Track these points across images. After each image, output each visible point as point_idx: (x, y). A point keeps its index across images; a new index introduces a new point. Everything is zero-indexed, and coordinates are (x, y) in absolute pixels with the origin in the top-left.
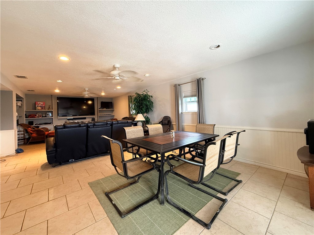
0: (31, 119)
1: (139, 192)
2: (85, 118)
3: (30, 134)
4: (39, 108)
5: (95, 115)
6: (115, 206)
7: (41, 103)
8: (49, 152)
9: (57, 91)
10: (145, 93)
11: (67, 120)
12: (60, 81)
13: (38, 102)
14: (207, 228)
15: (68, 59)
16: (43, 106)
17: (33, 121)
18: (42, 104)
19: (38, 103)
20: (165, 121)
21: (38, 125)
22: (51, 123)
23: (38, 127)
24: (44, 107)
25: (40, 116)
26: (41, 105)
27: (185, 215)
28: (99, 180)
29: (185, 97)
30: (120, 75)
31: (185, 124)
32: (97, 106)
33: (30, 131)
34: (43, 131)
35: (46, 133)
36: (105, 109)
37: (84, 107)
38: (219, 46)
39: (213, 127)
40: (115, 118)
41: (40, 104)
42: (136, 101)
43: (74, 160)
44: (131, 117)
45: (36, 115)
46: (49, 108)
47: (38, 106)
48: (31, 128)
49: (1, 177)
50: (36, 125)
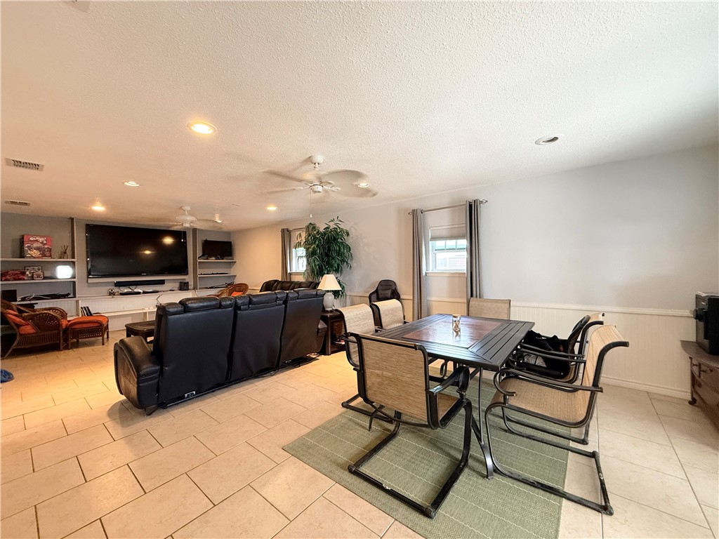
0: (11, 284)
1: (415, 455)
2: (162, 282)
3: (15, 327)
4: (35, 253)
5: (188, 274)
6: (392, 493)
7: (41, 240)
8: (145, 375)
9: (99, 208)
10: (332, 226)
11: (114, 287)
12: (132, 184)
13: (33, 236)
14: (607, 514)
15: (211, 131)
16: (46, 246)
17: (15, 291)
18: (42, 243)
19: (31, 239)
20: (387, 292)
21: (32, 302)
22: (69, 294)
23: (32, 306)
24: (50, 250)
25: (39, 276)
26: (41, 245)
27: (548, 494)
28: (302, 438)
29: (434, 238)
30: (323, 181)
31: (433, 299)
32: (193, 251)
33: (14, 317)
34: (55, 317)
35: (64, 323)
36: (213, 260)
37: (148, 252)
38: (555, 139)
39: (507, 305)
40: (237, 281)
41: (37, 241)
42: (317, 242)
43: (194, 392)
44: (288, 280)
45: (24, 273)
46: (65, 253)
47: (30, 248)
48: (13, 310)
49: (2, 457)
50: (23, 299)
